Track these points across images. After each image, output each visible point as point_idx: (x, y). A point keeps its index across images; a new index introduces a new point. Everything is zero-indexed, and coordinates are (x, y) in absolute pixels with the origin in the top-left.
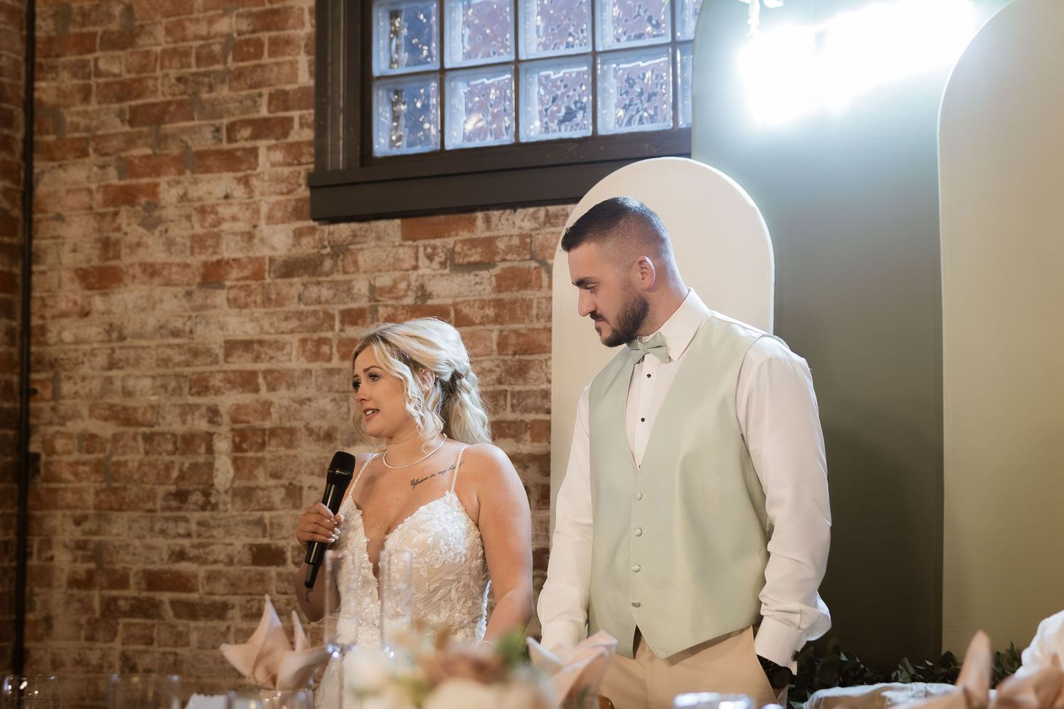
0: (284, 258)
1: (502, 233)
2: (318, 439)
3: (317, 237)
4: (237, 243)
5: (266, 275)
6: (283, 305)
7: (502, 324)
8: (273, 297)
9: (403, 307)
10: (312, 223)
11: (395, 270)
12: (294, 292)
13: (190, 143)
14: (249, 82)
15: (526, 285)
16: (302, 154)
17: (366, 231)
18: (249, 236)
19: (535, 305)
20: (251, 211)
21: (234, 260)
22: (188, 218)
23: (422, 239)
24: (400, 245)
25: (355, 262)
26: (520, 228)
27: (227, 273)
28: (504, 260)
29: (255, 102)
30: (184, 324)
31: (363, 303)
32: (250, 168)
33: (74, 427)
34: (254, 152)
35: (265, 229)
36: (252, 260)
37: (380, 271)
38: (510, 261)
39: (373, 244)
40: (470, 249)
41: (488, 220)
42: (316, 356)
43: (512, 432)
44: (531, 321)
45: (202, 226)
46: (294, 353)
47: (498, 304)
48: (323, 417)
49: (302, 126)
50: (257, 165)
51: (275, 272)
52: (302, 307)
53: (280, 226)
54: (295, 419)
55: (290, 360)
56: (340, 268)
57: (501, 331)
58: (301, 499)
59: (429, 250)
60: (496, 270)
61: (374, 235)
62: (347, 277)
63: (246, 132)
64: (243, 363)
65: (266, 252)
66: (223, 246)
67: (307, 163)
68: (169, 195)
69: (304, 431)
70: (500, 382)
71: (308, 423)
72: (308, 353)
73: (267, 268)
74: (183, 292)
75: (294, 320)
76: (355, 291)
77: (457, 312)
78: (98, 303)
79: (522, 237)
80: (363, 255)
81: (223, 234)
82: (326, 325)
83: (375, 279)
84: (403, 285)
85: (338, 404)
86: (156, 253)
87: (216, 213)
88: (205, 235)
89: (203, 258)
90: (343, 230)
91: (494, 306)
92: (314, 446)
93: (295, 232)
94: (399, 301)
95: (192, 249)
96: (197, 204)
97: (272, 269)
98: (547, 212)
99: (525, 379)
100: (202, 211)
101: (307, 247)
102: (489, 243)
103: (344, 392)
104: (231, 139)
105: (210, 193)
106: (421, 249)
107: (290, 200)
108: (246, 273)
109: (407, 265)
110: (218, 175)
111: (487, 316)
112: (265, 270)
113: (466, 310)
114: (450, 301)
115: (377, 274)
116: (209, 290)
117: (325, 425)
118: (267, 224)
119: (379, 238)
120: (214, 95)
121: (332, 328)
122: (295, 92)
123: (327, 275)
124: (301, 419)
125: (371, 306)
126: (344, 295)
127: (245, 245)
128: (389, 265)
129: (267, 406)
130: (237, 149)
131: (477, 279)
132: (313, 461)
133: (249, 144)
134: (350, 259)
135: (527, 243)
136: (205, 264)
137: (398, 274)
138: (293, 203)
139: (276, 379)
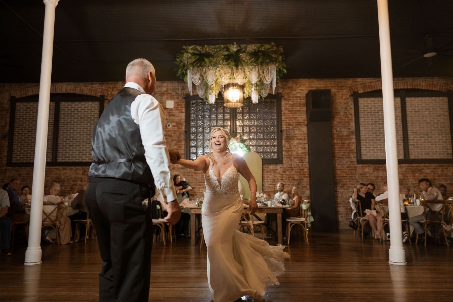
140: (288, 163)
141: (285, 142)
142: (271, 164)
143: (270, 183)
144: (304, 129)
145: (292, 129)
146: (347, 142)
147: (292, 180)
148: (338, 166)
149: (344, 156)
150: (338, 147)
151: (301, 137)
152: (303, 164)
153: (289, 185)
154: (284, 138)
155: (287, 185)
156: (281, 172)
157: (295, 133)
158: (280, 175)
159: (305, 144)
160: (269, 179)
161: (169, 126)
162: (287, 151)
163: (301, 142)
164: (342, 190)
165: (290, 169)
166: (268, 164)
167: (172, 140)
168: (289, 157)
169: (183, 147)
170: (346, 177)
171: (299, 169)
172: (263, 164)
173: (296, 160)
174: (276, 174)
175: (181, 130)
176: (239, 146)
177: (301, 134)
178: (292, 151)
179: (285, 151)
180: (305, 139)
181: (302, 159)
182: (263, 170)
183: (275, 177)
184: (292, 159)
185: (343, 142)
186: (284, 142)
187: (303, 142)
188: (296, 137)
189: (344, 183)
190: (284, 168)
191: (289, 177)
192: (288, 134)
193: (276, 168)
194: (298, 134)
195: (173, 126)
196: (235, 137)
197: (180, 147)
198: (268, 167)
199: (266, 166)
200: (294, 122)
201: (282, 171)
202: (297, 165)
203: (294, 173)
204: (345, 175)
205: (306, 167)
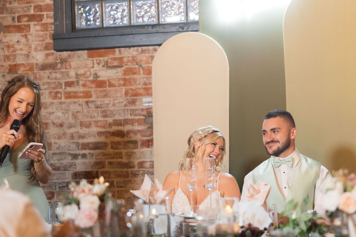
0: (41, 64)
1: (126, 56)
2: (57, 126)
3: (55, 56)
4: (23, 58)
5: (35, 69)
6: (42, 80)
7: (126, 86)
8: (38, 77)
9: (89, 81)
10: (53, 51)
11: (85, 68)
12: (46, 75)
13: (2, 22)
14: (26, 1)
15: (135, 73)
16: (48, 28)
17: (74, 54)
18: (28, 56)
19: (138, 80)
20: (28, 47)
21: (22, 64)
22: (3, 49)
23: (95, 57)
24: (87, 60)
25: (70, 65)
26: (132, 54)
27: (19, 69)
28: (126, 65)
29: (29, 9)
30: (2, 87)
31: (74, 79)
32: (27, 32)
34: (29, 26)
35: (33, 53)
36: (28, 64)
37: (80, 68)
38: (129, 65)
39: (76, 59)
40: (114, 61)
41: (120, 52)
42: (56, 97)
43: (131, 123)
44: (137, 85)
45: (8, 52)
46: (47, 97)
47: (125, 80)
48: (59, 119)
49: (47, 17)
50: (30, 30)
51: (38, 68)
52: (49, 81)
53: (40, 52)
54: (48, 119)
55: (45, 99)
56: (64, 67)
57: (126, 89)
58: (51, 147)
59: (98, 61)
60: (123, 68)
61: (77, 56)
62: (67, 70)
63: (25, 19)
65: (35, 62)
66: (17, 59)
67: (50, 31)
69: (51, 124)
70: (126, 106)
71: (53, 121)
72: (52, 97)
73: (35, 67)
74: (1, 75)
75: (47, 85)
76: (70, 75)
77: (109, 83)
79: (133, 57)
80: (73, 63)
81: (17, 55)
82: (59, 87)
83: (78, 71)
84: (88, 73)
85: (64, 114)
87: (14, 47)
88: (10, 55)
89: (9, 63)
90: (65, 54)
91: (123, 80)
92: (55, 129)
93: (46, 54)
94: (87, 79)
95: (4, 60)
96: (6, 44)
97: (37, 67)
98: (142, 49)
99: (135, 105)
100: (8, 46)
101: (51, 59)
102: (121, 59)
103: (67, 110)
104: (19, 21)
105: (11, 40)
106: (95, 61)
107: (44, 43)
108: (26, 69)
109: (90, 66)
110: (14, 34)
111: (121, 84)
112: (34, 68)
113: (113, 82)
114: (106, 79)
115: (78, 69)
116: (11, 74)
117: (60, 121)
118: (35, 51)
119: (79, 57)
120: (12, 5)
121: (61, 88)
122: (44, 5)
123: (59, 69)
124: (50, 119)
125: (76, 80)
126: (66, 76)
127: (26, 59)
128: (83, 66)
130: (22, 25)
131: (117, 71)
132: (55, 134)
133: (26, 23)
134: (68, 64)
135: (134, 59)
136: (10, 65)
137: (86, 70)
138: (45, 44)
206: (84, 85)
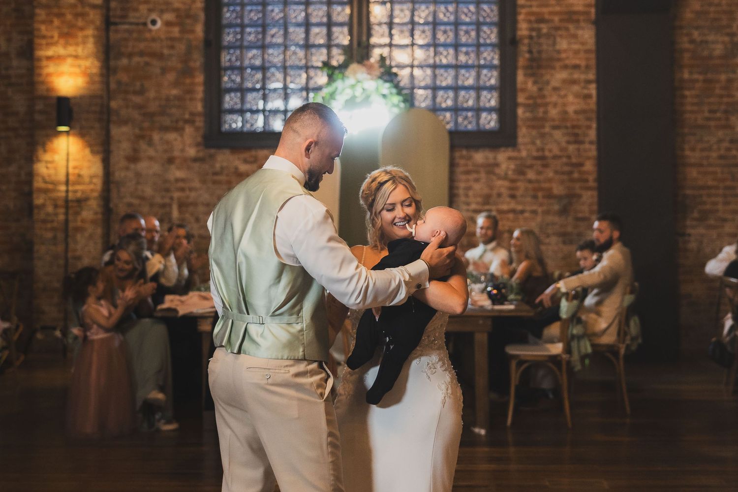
0: (193, 157)
3: (205, 152)
4: (179, 152)
5: (188, 161)
6: (194, 170)
8: (190, 167)
10: (204, 148)
12: (197, 166)
13: (163, 123)
14: (182, 108)
17: (220, 151)
18: (183, 150)
20: (183, 144)
21: (178, 156)
22: (162, 144)
23: (236, 155)
24: (230, 156)
25: (216, 159)
27: (175, 160)
29: (184, 114)
30: (162, 173)
31: (219, 170)
32: (183, 132)
33: (125, 200)
34: (184, 128)
35: (187, 149)
36: (184, 157)
37: (224, 162)
39: (221, 155)
45: (167, 147)
46: (197, 183)
49: (200, 122)
50: (185, 131)
51: (191, 161)
53: (192, 148)
56: (211, 161)
59: (239, 157)
62: (214, 163)
63: (182, 122)
64: (181, 185)
65: (187, 155)
66: (174, 153)
67: (201, 132)
68: (156, 137)
72: (201, 183)
73: (188, 159)
74: (161, 165)
76: (216, 167)
78: (132, 166)
80: (218, 158)
81: (174, 149)
82: (207, 175)
83: (222, 164)
84: (230, 166)
86: (151, 152)
87: (172, 144)
88: (168, 149)
89: (167, 155)
90: (213, 151)
93: (197, 150)
94: (229, 170)
95: (164, 153)
96: (165, 141)
100: (168, 143)
101: (201, 154)
104: (176, 123)
105: (170, 138)
106: (236, 157)
108: (182, 160)
109: (232, 161)
110: (172, 133)
116: (169, 165)
118: (188, 147)
119: (223, 154)
120: (171, 111)
121: (209, 176)
122: (197, 112)
123: (207, 162)
125: (221, 171)
126: (213, 168)
127: (181, 153)
128: (227, 161)
129: (188, 197)
130: (178, 127)
133: (182, 125)
134: (214, 159)
136: (168, 157)
137: (229, 164)
138: (197, 142)
139: (191, 189)
140: (533, 143)
141: (525, 75)
142: (477, 147)
143: (473, 206)
144: (588, 35)
145: (548, 36)
146: (723, 77)
147: (544, 197)
148: (692, 155)
149: (712, 123)
150: (693, 92)
151: (577, 62)
152: (582, 147)
153: (534, 212)
154: (521, 62)
155: (527, 215)
156: (510, 173)
157: (558, 47)
158: (506, 183)
159: (588, 82)
160: (471, 193)
161: (154, 22)
162: (532, 107)
163: (576, 76)
164: (702, 230)
165: (539, 162)
166: (468, 147)
167: (164, 71)
168: (537, 123)
169: (200, 92)
170: (717, 188)
171: (567, 164)
172: (453, 148)
173: (558, 134)
174: (494, 178)
175: (191, 36)
176: (377, 89)
177: (577, 52)
178: (546, 105)
179: (526, 106)
180: (587, 67)
181: (576, 131)
182: (452, 165)
183: (491, 188)
184: (547, 130)
185: (709, 76)
186: (520, 77)
187: (583, 77)
188: (559, 60)
189: (708, 207)
190: (521, 159)
191: (535, 190)
192: (534, 50)
193: (495, 158)
194: (565, 51)
195: (168, 24)
196: (366, 62)
197: (190, 92)
198: (469, 158)
199: (464, 152)
200: (556, 13)
201: (514, 171)
202: (562, 149)
203: (551, 174)
204: (710, 183)
205: (589, 158)
206: (227, 175)
